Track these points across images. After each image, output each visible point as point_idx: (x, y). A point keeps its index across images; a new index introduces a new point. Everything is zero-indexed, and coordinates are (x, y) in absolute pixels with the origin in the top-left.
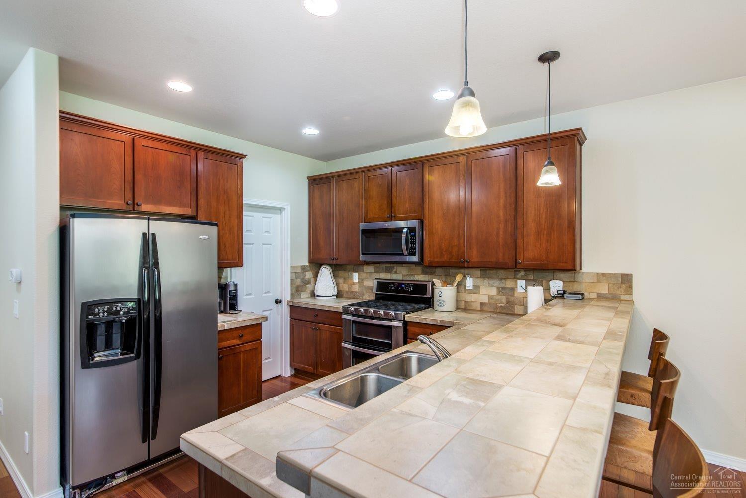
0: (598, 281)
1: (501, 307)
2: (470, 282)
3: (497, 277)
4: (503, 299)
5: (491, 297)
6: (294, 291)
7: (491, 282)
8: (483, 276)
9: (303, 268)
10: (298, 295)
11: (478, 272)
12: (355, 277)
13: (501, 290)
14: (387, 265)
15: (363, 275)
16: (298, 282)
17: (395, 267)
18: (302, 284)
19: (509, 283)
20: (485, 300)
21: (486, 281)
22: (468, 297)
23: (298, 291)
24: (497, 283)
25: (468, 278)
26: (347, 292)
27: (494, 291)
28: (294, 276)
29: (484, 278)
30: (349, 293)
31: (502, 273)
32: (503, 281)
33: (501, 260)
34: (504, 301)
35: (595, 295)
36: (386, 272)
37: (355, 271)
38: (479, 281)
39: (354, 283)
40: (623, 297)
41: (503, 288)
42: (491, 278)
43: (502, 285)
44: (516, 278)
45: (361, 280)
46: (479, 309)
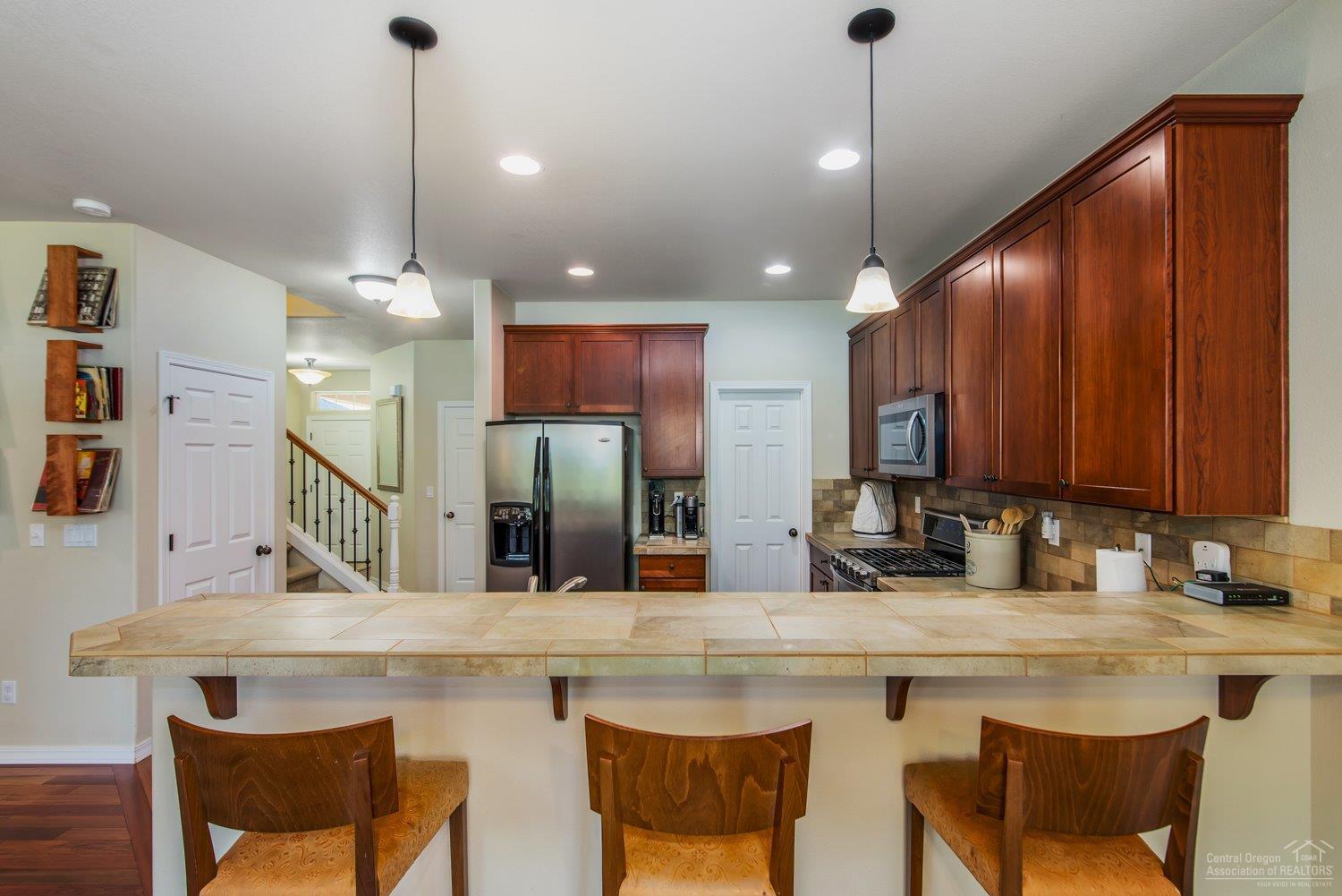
3: (1100, 523)
5: (1088, 570)
6: (820, 519)
7: (1090, 532)
8: (1076, 517)
9: (839, 485)
10: (828, 527)
11: (1067, 507)
12: (918, 503)
15: (926, 501)
16: (829, 505)
18: (837, 509)
23: (826, 520)
24: (1099, 536)
25: (1047, 520)
26: (909, 530)
28: (820, 496)
29: (1078, 521)
30: (912, 533)
31: (1108, 512)
32: (1110, 532)
38: (1071, 528)
39: (916, 515)
42: (1089, 522)
44: (1133, 528)
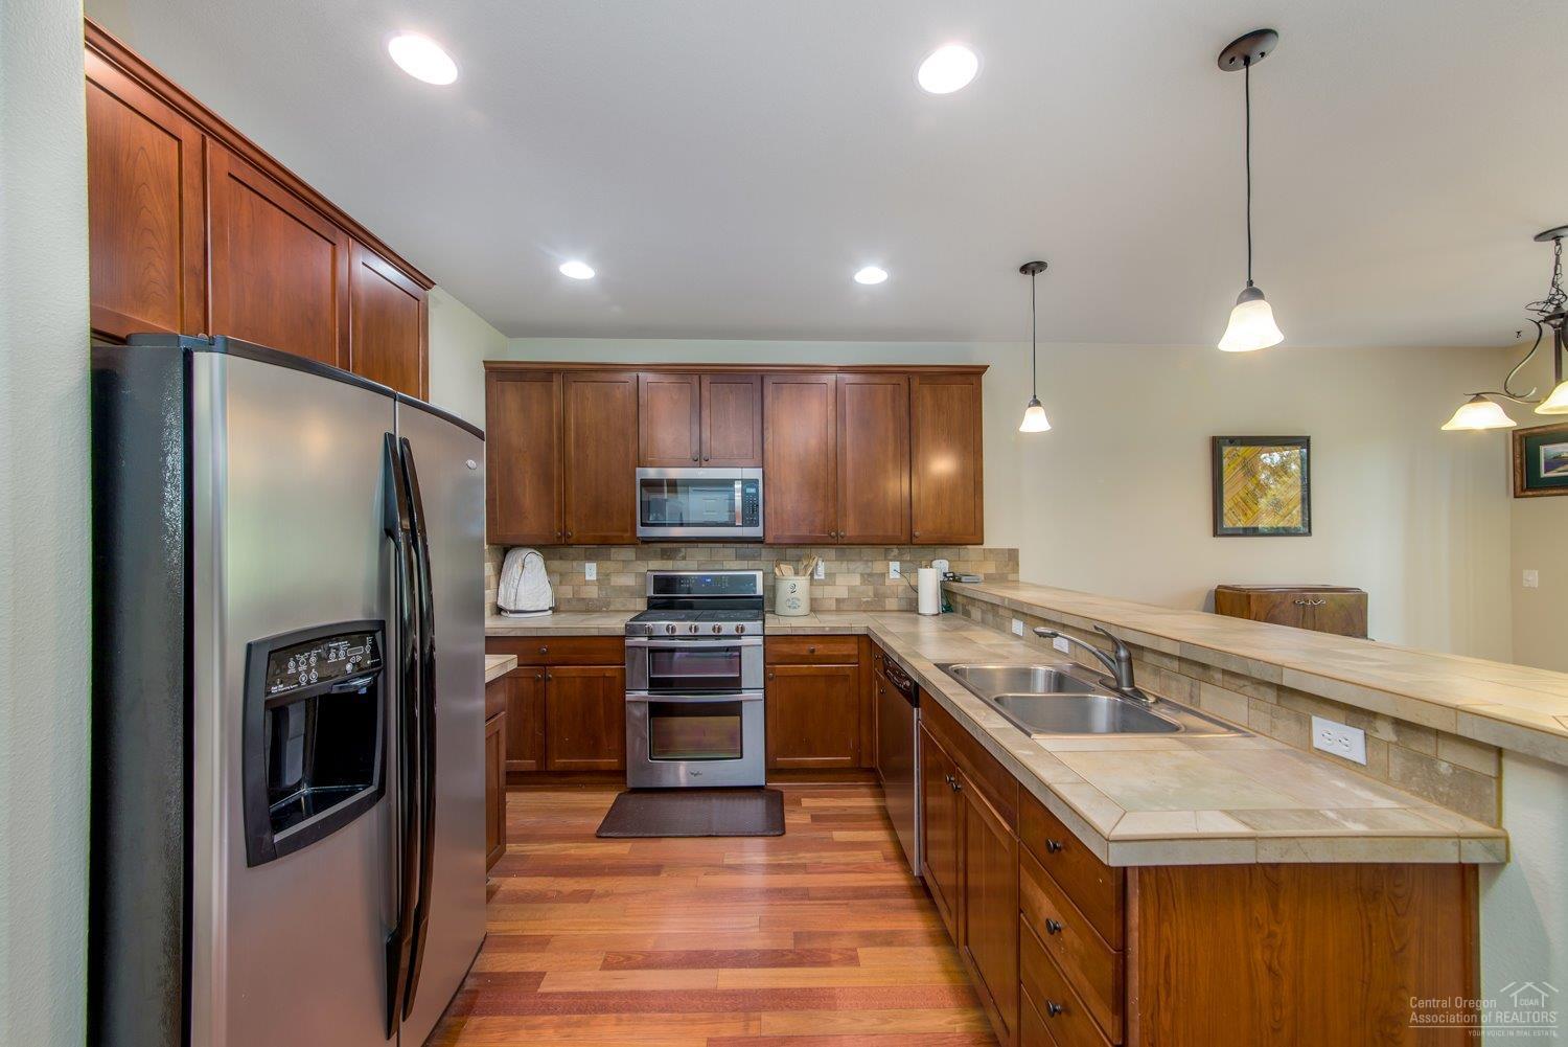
0: (985, 559)
1: (867, 601)
2: (821, 570)
3: (861, 560)
4: (870, 590)
5: (851, 589)
7: (852, 566)
8: (840, 558)
11: (831, 553)
12: (591, 571)
13: (867, 577)
14: (665, 545)
15: (610, 566)
17: (683, 550)
19: (878, 567)
20: (843, 593)
21: (845, 564)
22: (818, 593)
24: (860, 567)
25: (820, 562)
26: (569, 600)
27: (856, 580)
29: (842, 561)
30: (574, 603)
31: (867, 551)
32: (870, 564)
33: (890, 533)
34: (871, 594)
35: (982, 577)
36: (662, 559)
37: (589, 559)
38: (835, 566)
39: (587, 583)
40: (1011, 577)
41: (870, 575)
42: (851, 560)
43: (868, 571)
44: (887, 559)
45: (603, 579)
46: (834, 608)
